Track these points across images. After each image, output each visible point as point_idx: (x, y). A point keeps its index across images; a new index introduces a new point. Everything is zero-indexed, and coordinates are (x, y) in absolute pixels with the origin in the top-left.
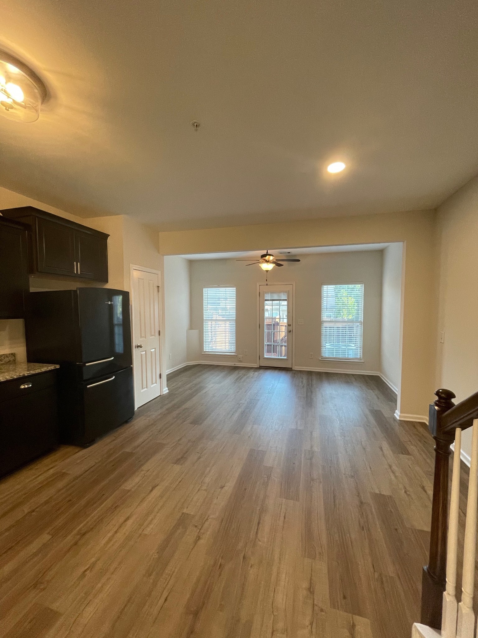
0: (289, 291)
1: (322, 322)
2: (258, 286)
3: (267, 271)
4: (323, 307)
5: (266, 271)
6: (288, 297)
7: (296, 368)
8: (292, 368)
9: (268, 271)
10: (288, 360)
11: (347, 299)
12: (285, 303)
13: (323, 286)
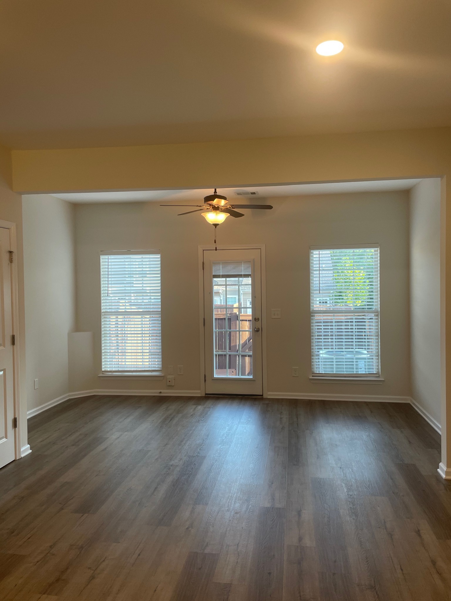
0: (254, 260)
1: (312, 313)
2: (200, 251)
3: (216, 225)
5: (213, 224)
6: (253, 270)
7: (269, 395)
8: (262, 395)
9: (218, 225)
10: (254, 380)
11: (353, 272)
12: (249, 280)
13: (312, 251)
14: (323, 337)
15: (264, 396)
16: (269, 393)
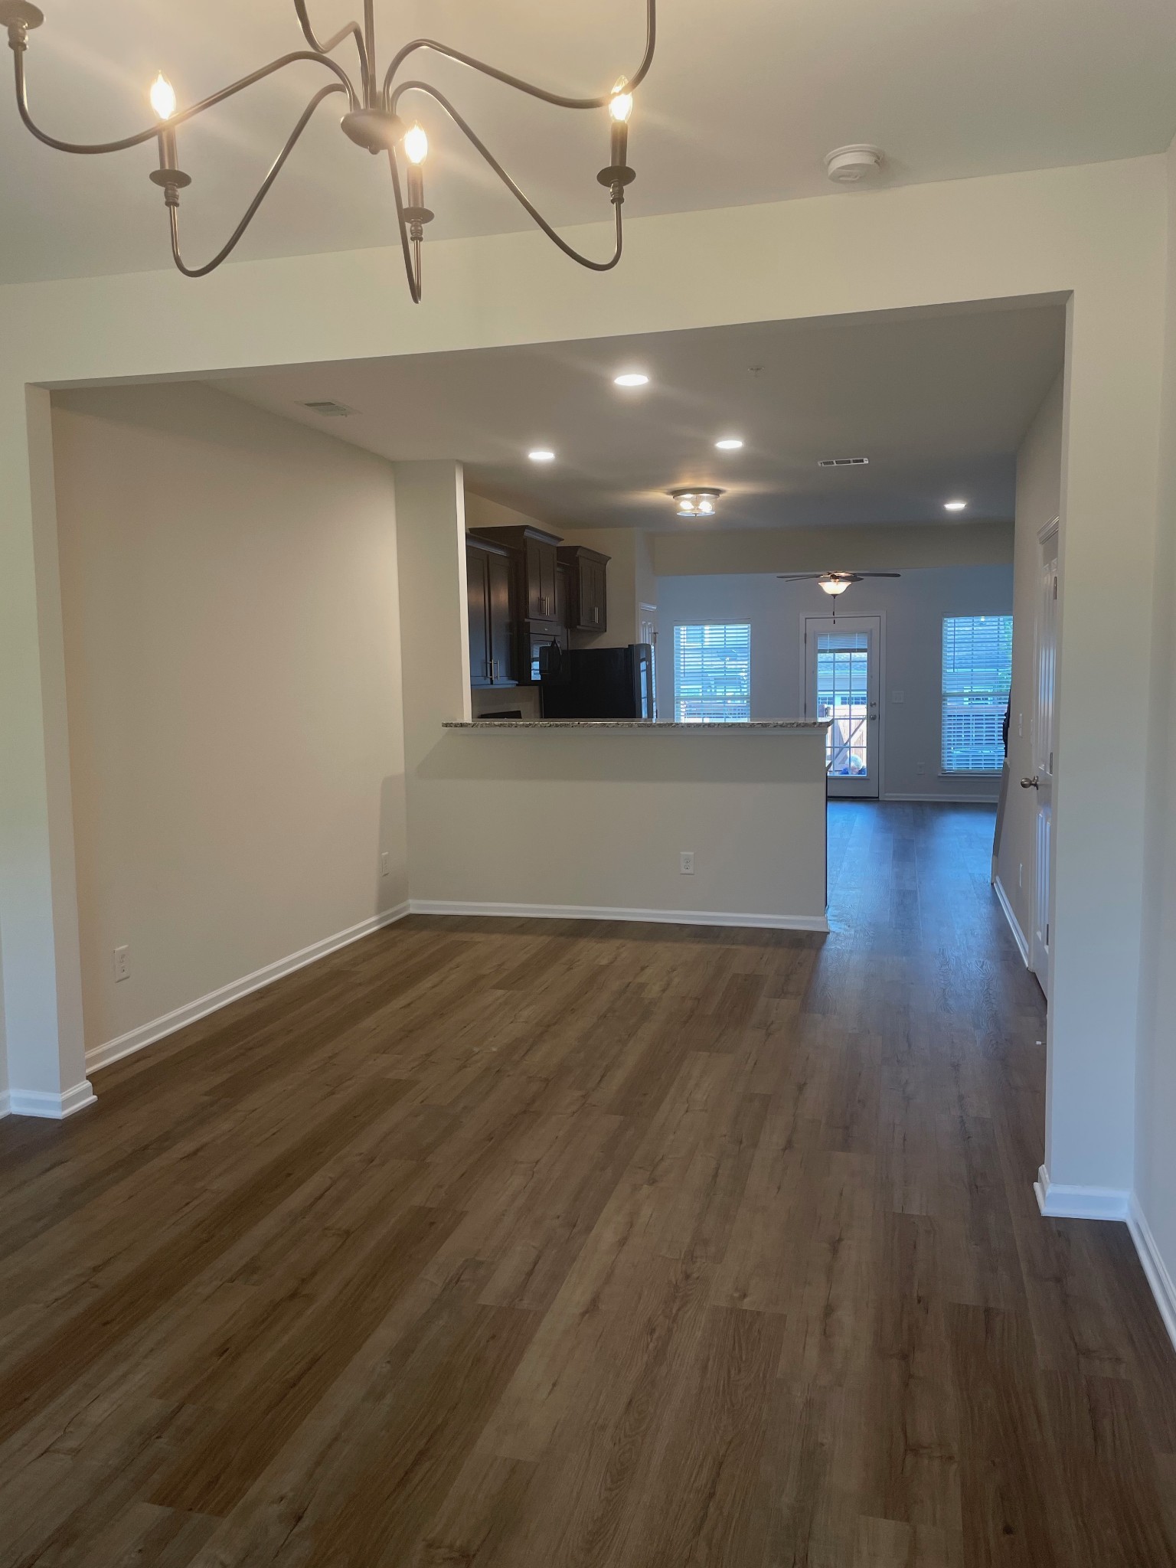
0: (871, 631)
1: (944, 696)
2: (802, 621)
3: (834, 596)
4: (946, 663)
5: (832, 595)
6: (870, 644)
7: (885, 796)
8: (878, 798)
9: (837, 595)
10: (868, 779)
11: (998, 645)
12: (864, 655)
13: (945, 619)
14: (963, 730)
15: (880, 799)
16: (887, 794)
